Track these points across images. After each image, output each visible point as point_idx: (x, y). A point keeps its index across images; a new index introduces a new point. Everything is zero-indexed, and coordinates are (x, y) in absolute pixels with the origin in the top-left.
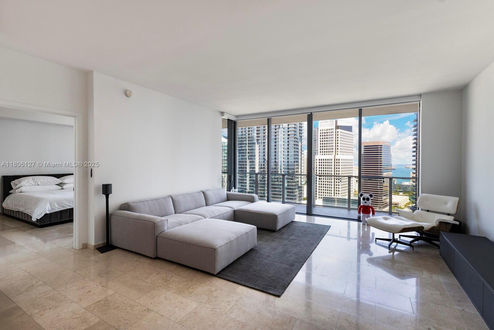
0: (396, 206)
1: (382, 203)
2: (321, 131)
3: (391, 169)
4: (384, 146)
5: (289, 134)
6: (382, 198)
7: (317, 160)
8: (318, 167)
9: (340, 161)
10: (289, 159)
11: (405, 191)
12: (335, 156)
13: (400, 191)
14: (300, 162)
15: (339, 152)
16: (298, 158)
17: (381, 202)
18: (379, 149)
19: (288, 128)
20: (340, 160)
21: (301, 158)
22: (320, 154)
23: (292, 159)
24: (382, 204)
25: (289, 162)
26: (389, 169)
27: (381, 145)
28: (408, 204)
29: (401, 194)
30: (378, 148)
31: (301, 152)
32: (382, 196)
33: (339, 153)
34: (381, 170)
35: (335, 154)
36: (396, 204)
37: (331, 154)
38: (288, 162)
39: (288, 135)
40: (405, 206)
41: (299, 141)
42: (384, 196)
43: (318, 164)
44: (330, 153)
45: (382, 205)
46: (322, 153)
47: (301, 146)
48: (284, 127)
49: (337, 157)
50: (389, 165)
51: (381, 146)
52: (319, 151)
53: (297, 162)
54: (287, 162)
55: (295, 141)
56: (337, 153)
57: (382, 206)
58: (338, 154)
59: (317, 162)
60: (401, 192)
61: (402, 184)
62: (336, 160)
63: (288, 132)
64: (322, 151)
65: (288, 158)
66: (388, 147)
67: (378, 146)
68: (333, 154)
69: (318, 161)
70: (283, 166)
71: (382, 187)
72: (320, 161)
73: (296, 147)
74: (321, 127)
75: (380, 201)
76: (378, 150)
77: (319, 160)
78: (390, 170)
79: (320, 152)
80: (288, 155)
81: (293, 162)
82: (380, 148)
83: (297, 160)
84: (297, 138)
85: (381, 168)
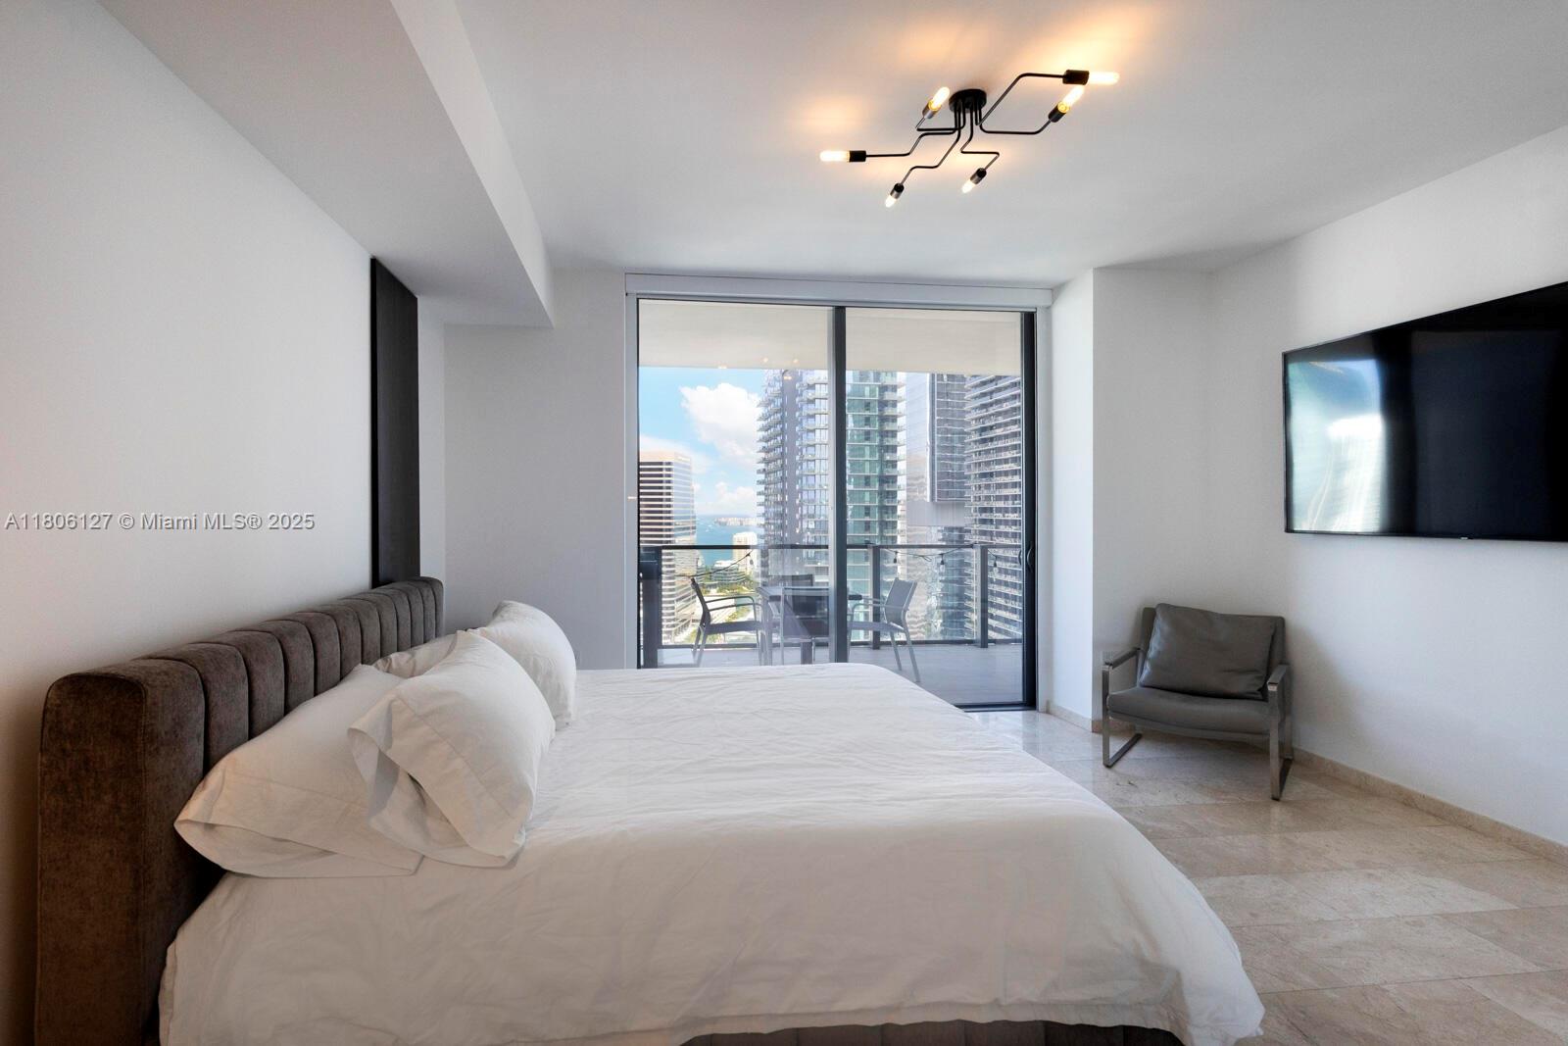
1: (674, 620)
3: (694, 528)
4: (677, 464)
6: (673, 608)
11: (722, 584)
13: (711, 586)
17: (672, 617)
18: (664, 472)
24: (673, 623)
26: (688, 528)
27: (668, 461)
30: (661, 470)
32: (673, 602)
34: (670, 530)
42: (677, 600)
45: (674, 626)
50: (688, 517)
51: (669, 464)
57: (673, 629)
60: (714, 586)
61: (716, 566)
66: (685, 466)
67: (661, 463)
76: (661, 476)
78: (691, 531)
82: (667, 470)
85: (669, 524)
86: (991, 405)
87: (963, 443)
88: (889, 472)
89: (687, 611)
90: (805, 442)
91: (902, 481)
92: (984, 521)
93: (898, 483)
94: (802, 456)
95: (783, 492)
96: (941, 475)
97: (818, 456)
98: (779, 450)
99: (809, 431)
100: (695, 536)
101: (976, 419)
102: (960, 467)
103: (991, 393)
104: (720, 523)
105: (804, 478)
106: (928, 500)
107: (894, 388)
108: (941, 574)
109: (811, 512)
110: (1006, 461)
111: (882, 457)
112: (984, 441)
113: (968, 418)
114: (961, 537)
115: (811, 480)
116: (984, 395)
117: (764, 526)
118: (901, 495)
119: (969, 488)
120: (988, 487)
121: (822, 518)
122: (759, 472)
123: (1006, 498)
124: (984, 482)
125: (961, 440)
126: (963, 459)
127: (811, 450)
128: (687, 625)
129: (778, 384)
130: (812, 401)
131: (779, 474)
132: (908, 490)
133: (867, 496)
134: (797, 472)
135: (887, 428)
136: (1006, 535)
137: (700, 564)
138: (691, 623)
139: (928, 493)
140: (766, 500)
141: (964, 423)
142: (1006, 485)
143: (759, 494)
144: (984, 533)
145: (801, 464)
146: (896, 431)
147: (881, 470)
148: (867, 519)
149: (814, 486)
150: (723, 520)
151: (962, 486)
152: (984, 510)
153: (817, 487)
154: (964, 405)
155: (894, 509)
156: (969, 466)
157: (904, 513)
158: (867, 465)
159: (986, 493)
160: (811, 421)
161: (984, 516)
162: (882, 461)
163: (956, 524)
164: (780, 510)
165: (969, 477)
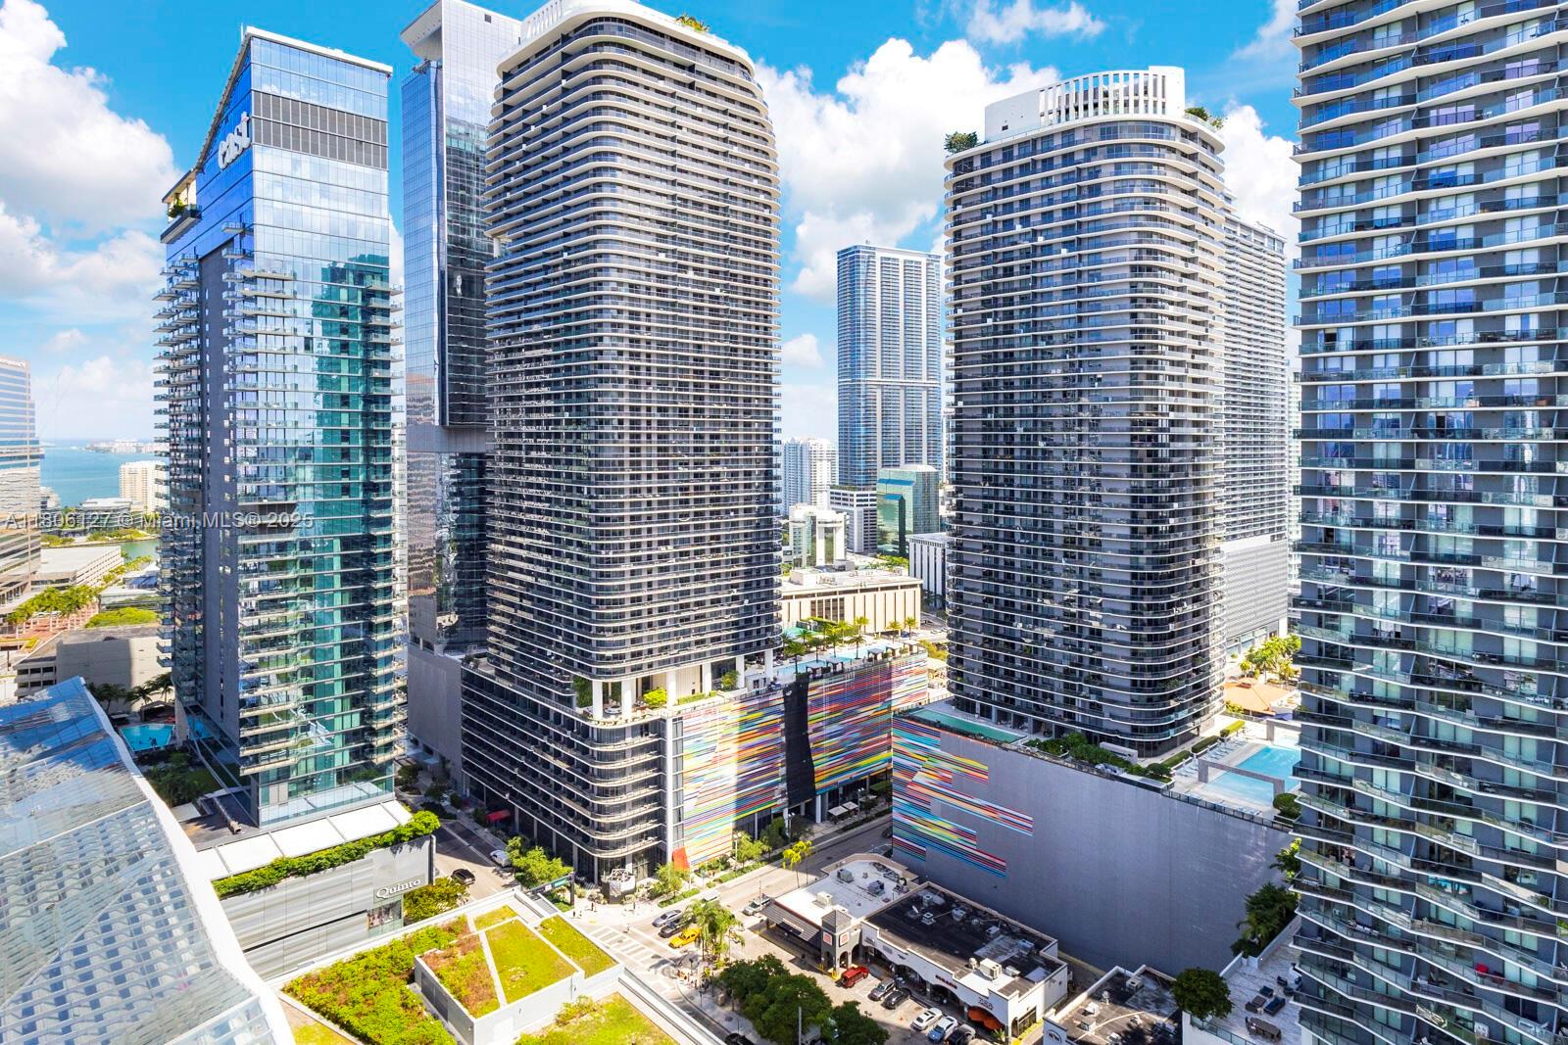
0: (63, 588)
3: (32, 457)
11: (96, 529)
13: (77, 533)
26: (25, 457)
28: (120, 571)
29: (80, 540)
36: (63, 581)
40: (108, 579)
60: (83, 533)
61: (86, 507)
78: (29, 461)
86: (519, 325)
87: (483, 364)
88: (377, 391)
90: (240, 349)
91: (398, 401)
92: (511, 447)
93: (392, 404)
94: (234, 366)
95: (202, 411)
96: (453, 397)
97: (259, 368)
98: (194, 358)
101: (500, 339)
102: (480, 389)
103: (519, 313)
104: (97, 450)
105: (239, 396)
106: (437, 423)
107: (386, 295)
108: (454, 504)
109: (251, 436)
110: (538, 385)
111: (367, 372)
112: (511, 363)
113: (488, 337)
114: (480, 463)
115: (251, 397)
116: (510, 314)
117: (168, 454)
118: (399, 418)
119: (492, 411)
120: (515, 411)
121: (269, 444)
122: (157, 384)
123: (538, 422)
124: (510, 406)
125: (481, 361)
126: (484, 381)
127: (250, 360)
129: (191, 273)
130: (251, 299)
131: (195, 389)
132: (408, 413)
133: (345, 418)
134: (226, 387)
135: (374, 340)
136: (538, 461)
137: (51, 505)
138: (29, 586)
139: (437, 415)
140: (172, 421)
141: (484, 343)
142: (538, 410)
144: (511, 459)
145: (234, 377)
146: (388, 345)
147: (367, 388)
148: (345, 445)
149: (256, 404)
150: (103, 445)
151: (482, 409)
152: (511, 435)
153: (260, 405)
154: (484, 323)
155: (387, 434)
156: (491, 389)
157: (404, 438)
158: (345, 384)
159: (513, 417)
160: (249, 323)
161: (510, 441)
162: (367, 379)
163: (475, 450)
164: (196, 433)
165: (491, 400)
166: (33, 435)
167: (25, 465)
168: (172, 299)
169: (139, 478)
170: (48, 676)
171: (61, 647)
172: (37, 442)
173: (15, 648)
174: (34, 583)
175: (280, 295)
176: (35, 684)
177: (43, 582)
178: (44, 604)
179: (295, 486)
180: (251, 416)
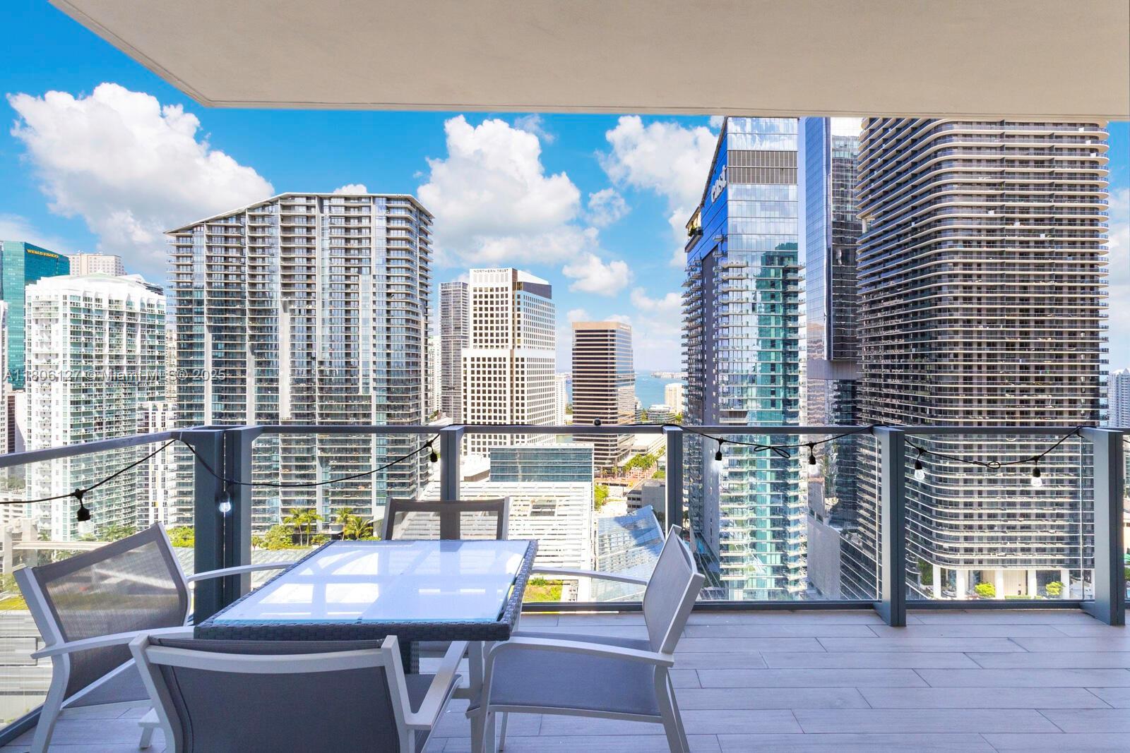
0: (643, 455)
2: (475, 291)
3: (632, 380)
4: (619, 332)
5: (389, 291)
6: (616, 441)
7: (465, 359)
8: (469, 376)
9: (525, 363)
10: (392, 356)
12: (512, 352)
14: (423, 364)
15: (522, 341)
16: (417, 356)
17: (615, 448)
18: (609, 338)
19: (388, 278)
20: (525, 360)
21: (426, 356)
22: (475, 347)
23: (400, 356)
24: (616, 452)
25: (392, 364)
26: (628, 380)
27: (612, 329)
30: (606, 336)
31: (426, 340)
33: (522, 344)
34: (613, 381)
35: (514, 347)
36: (644, 451)
37: (502, 346)
38: (388, 363)
39: (389, 295)
40: (660, 452)
41: (420, 311)
43: (469, 369)
44: (500, 344)
45: (616, 454)
46: (478, 344)
47: (426, 324)
48: (374, 272)
49: (518, 354)
50: (629, 372)
51: (613, 331)
52: (472, 338)
53: (416, 364)
54: (385, 364)
55: (407, 312)
56: (517, 345)
58: (519, 347)
59: (465, 366)
61: (651, 409)
62: (514, 360)
63: (388, 286)
64: (478, 338)
65: (388, 355)
66: (626, 333)
67: (606, 331)
68: (507, 346)
69: (469, 363)
70: (372, 376)
71: (616, 418)
72: (476, 363)
73: (411, 325)
74: (475, 281)
75: (613, 446)
76: (607, 340)
77: (473, 359)
78: (631, 382)
79: (475, 341)
80: (388, 346)
81: (404, 364)
82: (611, 336)
83: (414, 360)
84: (413, 305)
85: (613, 377)
87: (855, 314)
88: (792, 336)
89: (627, 443)
90: (720, 313)
91: (803, 343)
92: (873, 376)
93: (799, 345)
94: (718, 324)
95: (703, 352)
96: (836, 339)
97: (730, 324)
98: (699, 320)
99: (723, 304)
100: (634, 386)
101: (866, 294)
102: (853, 333)
103: (879, 273)
104: (656, 376)
105: (720, 342)
106: (825, 358)
107: (796, 270)
108: (836, 417)
109: (725, 368)
110: (893, 328)
111: (785, 324)
112: (874, 312)
113: (858, 294)
114: (853, 388)
115: (725, 343)
116: (873, 275)
117: (687, 379)
118: (803, 355)
119: (861, 349)
120: (877, 348)
121: (735, 373)
122: (683, 337)
123: (893, 357)
124: (873, 344)
125: (854, 311)
126: (856, 326)
127: (725, 319)
128: (627, 454)
129: (698, 268)
130: (726, 281)
131: (700, 338)
132: (808, 351)
133: (773, 355)
134: (714, 337)
135: (789, 302)
136: (893, 386)
137: (638, 407)
139: (825, 353)
140: (689, 359)
141: (856, 298)
142: (893, 347)
143: (683, 354)
144: (873, 385)
145: (717, 331)
146: (797, 304)
147: (785, 335)
148: (773, 373)
149: (728, 347)
150: (658, 374)
151: (854, 347)
152: (873, 367)
153: (730, 348)
154: (856, 283)
155: (796, 366)
156: (860, 332)
157: (805, 369)
158: (773, 331)
159: (875, 353)
160: (725, 297)
161: (873, 371)
162: (785, 328)
163: (850, 378)
164: (700, 366)
165: (860, 341)
166: (632, 368)
167: (628, 385)
168: (689, 285)
169: (673, 392)
170: (638, 503)
171: (643, 487)
172: (633, 372)
173: (625, 485)
174: (633, 451)
175: (740, 277)
176: (634, 506)
177: (636, 451)
178: (636, 462)
179: (747, 400)
180: (726, 355)
